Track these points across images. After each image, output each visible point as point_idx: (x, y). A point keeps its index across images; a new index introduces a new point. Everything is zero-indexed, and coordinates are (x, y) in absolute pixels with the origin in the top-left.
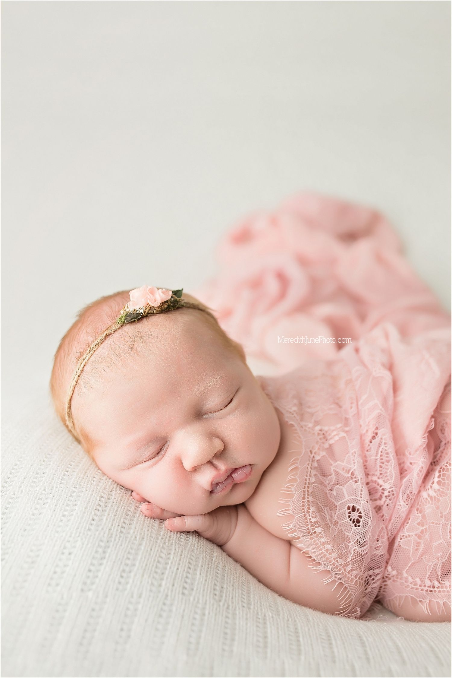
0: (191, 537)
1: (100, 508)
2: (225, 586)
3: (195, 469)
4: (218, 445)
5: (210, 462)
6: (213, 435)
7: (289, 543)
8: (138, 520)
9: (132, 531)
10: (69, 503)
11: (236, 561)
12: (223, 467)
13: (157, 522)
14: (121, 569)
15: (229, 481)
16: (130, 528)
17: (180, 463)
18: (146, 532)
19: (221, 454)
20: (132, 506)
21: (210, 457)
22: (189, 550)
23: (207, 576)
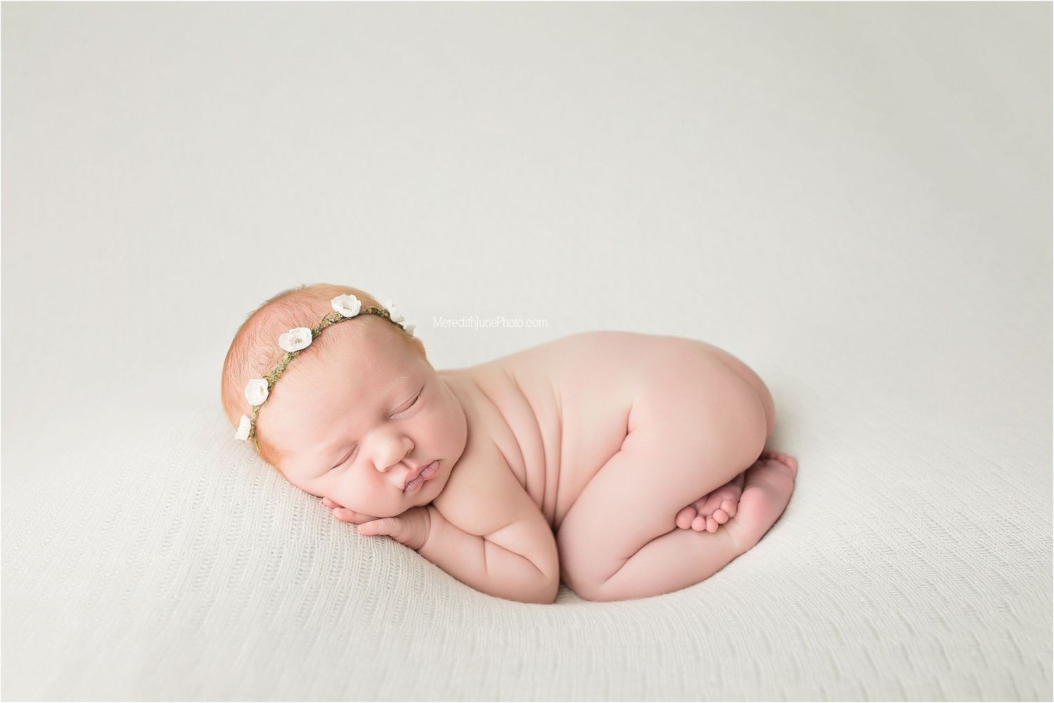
0: (386, 541)
1: (296, 518)
2: (425, 583)
3: (388, 470)
4: (408, 445)
5: (401, 462)
6: (402, 436)
7: (483, 539)
8: (334, 527)
9: (331, 539)
10: (266, 515)
11: (431, 562)
12: (414, 465)
13: (352, 526)
14: (330, 569)
15: (420, 479)
16: (328, 536)
17: (372, 466)
18: (345, 538)
19: (411, 454)
20: (326, 514)
21: (401, 457)
22: (388, 552)
23: (408, 575)
